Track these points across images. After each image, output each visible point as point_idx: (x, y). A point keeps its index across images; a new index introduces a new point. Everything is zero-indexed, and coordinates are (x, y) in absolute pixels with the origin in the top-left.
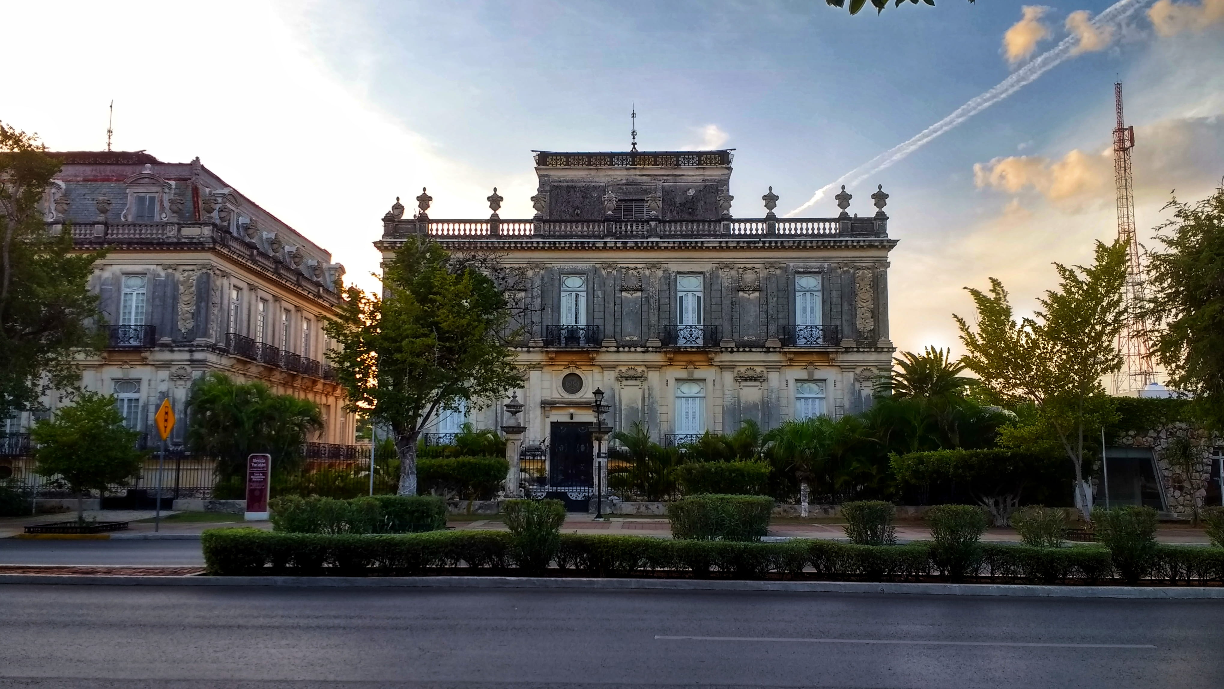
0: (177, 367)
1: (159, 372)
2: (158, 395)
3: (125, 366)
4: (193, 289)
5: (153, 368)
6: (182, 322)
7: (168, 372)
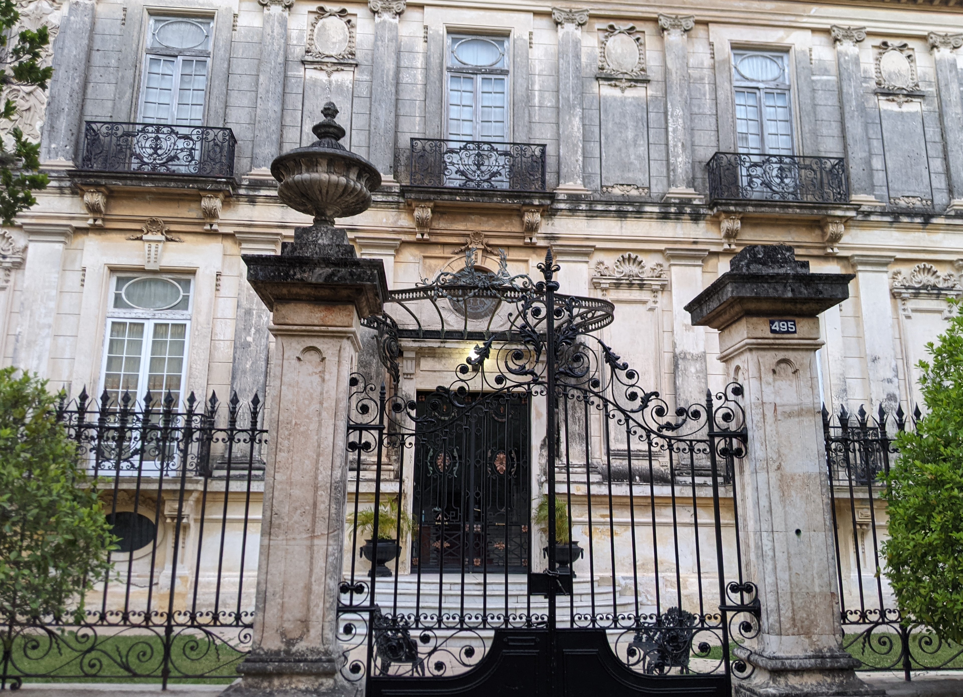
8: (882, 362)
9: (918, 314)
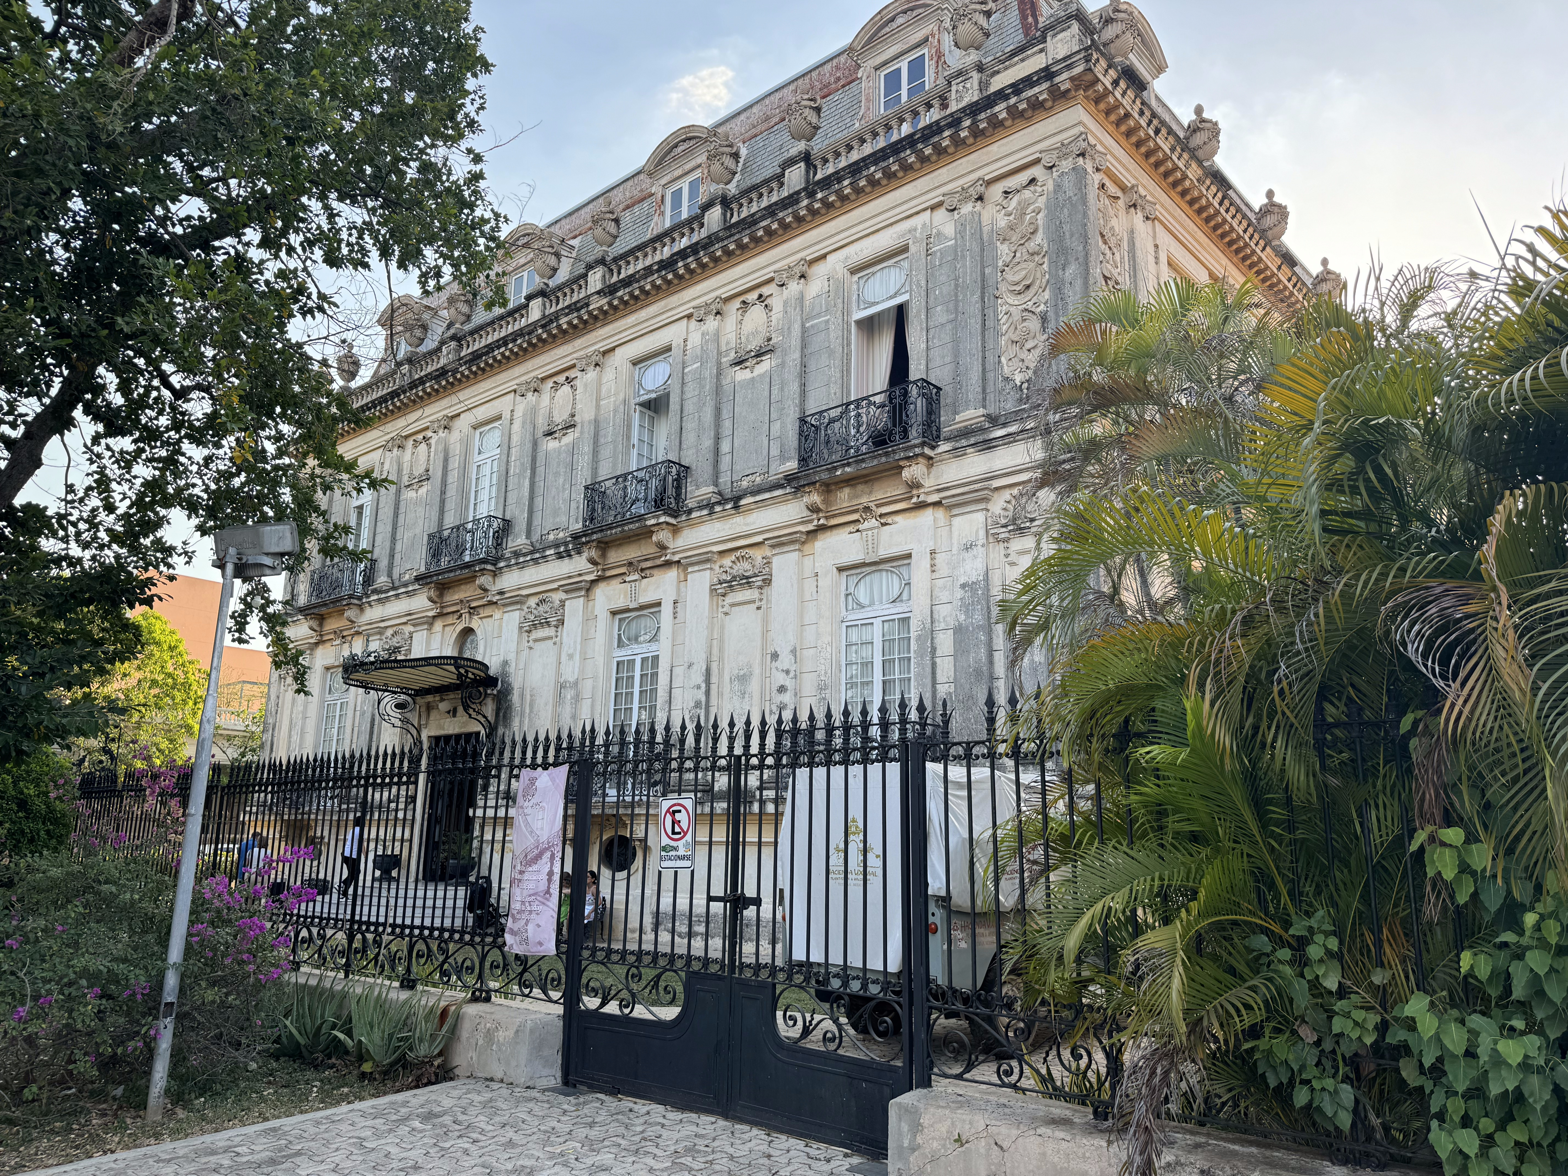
0: (1006, 495)
1: (956, 521)
2: (959, 593)
3: (866, 525)
4: (1039, 238)
5: (941, 513)
6: (1013, 350)
7: (980, 517)
8: (695, 667)
9: (737, 608)
